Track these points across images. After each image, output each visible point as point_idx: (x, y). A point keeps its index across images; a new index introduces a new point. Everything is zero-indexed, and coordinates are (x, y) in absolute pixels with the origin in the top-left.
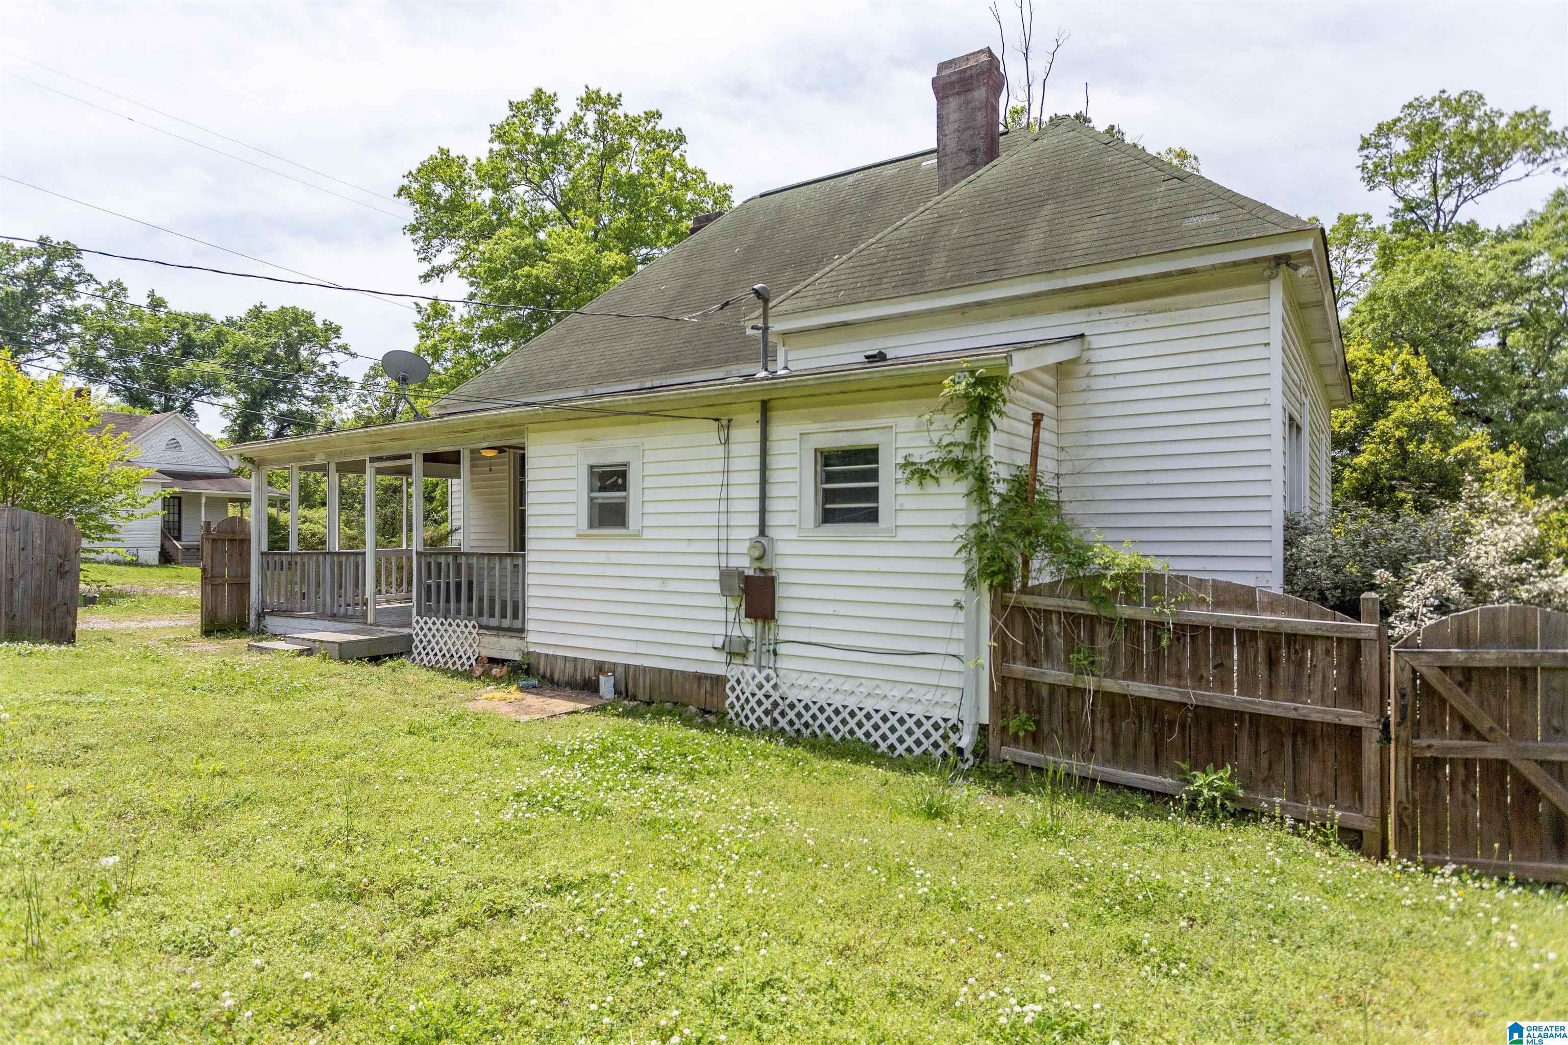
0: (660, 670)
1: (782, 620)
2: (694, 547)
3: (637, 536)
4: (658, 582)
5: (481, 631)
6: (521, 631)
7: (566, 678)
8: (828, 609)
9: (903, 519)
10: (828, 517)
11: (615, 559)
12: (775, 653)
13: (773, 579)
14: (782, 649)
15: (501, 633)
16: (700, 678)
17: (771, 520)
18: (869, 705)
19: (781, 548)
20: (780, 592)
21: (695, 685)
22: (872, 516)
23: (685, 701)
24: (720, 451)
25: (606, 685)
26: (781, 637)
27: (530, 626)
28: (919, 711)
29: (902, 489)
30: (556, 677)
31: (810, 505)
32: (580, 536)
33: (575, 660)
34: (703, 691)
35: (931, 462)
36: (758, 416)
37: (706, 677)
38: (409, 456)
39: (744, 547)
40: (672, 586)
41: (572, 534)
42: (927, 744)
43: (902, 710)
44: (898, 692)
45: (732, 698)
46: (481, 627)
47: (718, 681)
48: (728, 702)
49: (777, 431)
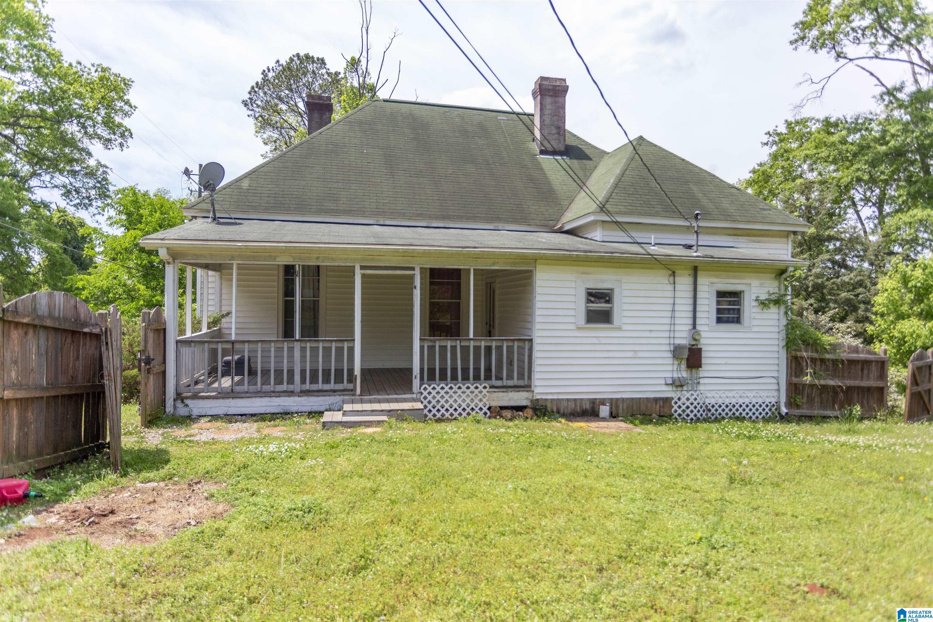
0: (633, 399)
1: (704, 367)
2: (654, 334)
3: (619, 329)
4: (633, 353)
5: (491, 390)
6: (528, 387)
7: (569, 411)
8: (723, 361)
9: (755, 322)
10: (719, 320)
11: (603, 341)
12: (698, 383)
13: (700, 350)
14: (702, 381)
15: (510, 389)
16: (656, 400)
17: (698, 321)
18: (741, 401)
19: (703, 334)
20: (704, 354)
21: (654, 404)
22: (738, 321)
23: (648, 413)
24: (671, 287)
25: (604, 411)
26: (701, 376)
27: (534, 382)
28: (760, 401)
29: (755, 310)
30: (562, 412)
31: (714, 315)
32: (579, 328)
33: (575, 400)
34: (658, 406)
35: (766, 300)
36: (691, 272)
37: (661, 399)
38: (413, 269)
39: (685, 335)
40: (641, 354)
41: (573, 327)
42: (764, 414)
43: (754, 401)
44: (754, 393)
45: (676, 407)
46: (491, 387)
47: (667, 400)
48: (673, 410)
49: (700, 280)
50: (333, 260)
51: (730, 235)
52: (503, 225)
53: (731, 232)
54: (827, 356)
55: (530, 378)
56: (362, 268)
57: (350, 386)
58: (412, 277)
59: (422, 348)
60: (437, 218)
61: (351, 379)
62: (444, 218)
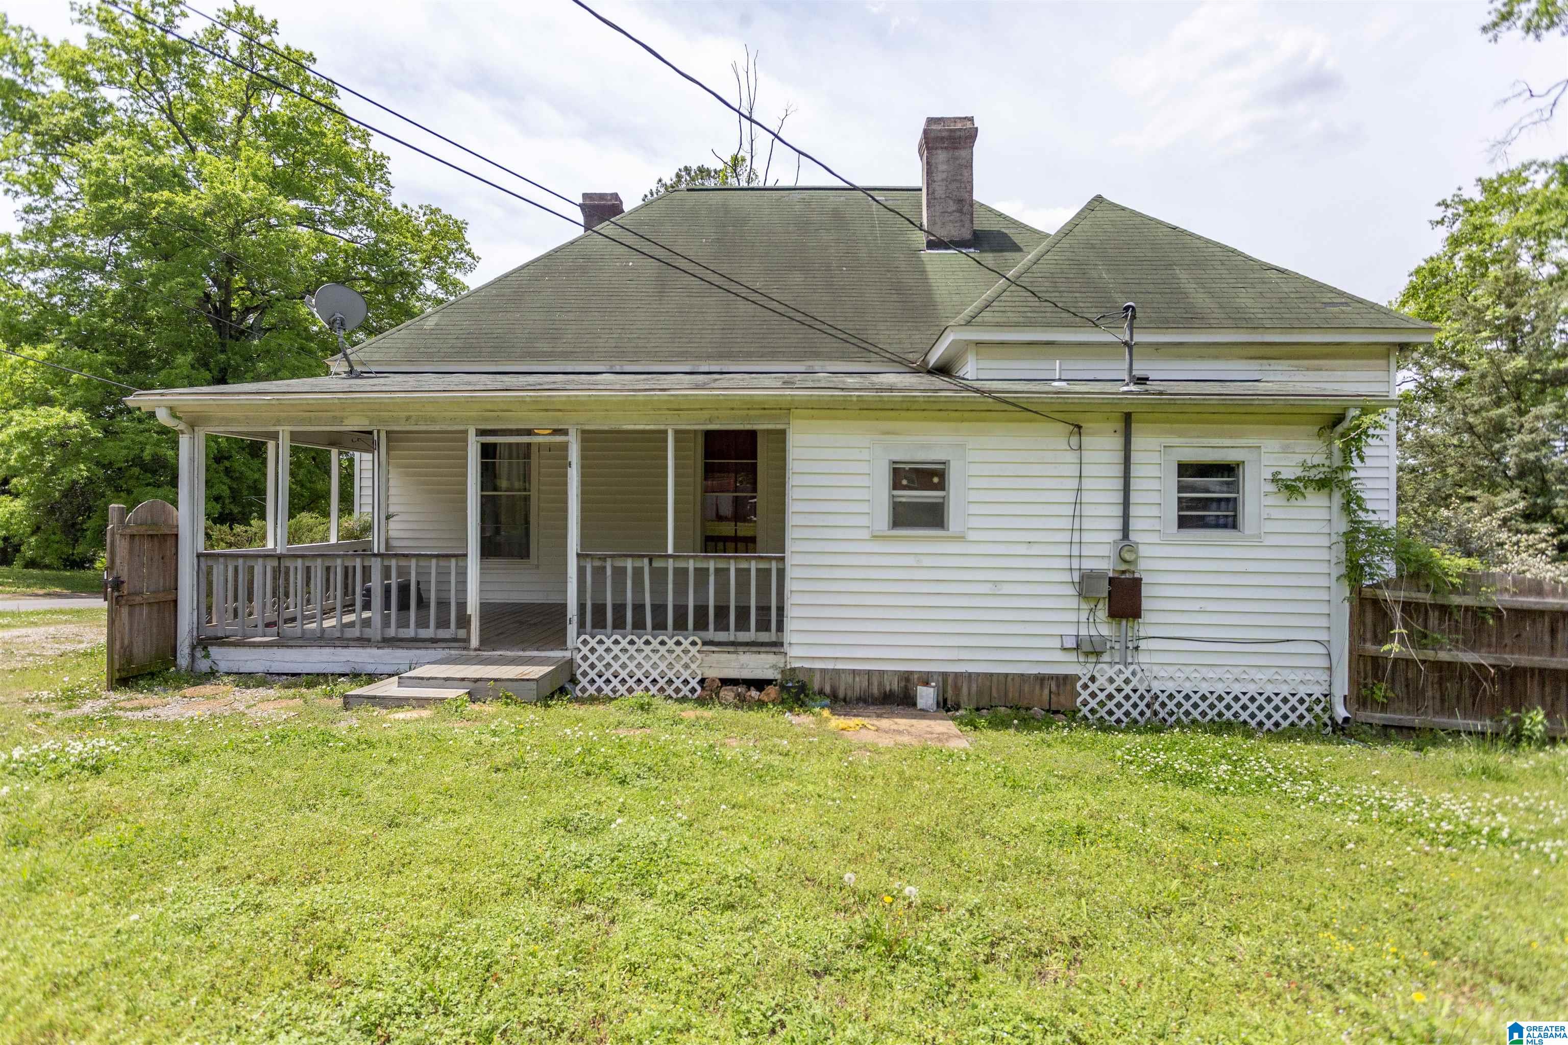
0: (991, 675)
1: (1146, 617)
2: (1035, 550)
3: (961, 538)
4: (990, 585)
5: (706, 648)
6: (777, 645)
7: (857, 693)
8: (1196, 606)
9: (1269, 527)
10: (1184, 523)
11: (927, 562)
12: (1137, 648)
13: (1137, 582)
14: (1143, 644)
15: (741, 649)
16: (1041, 679)
17: (1134, 524)
18: (1237, 689)
19: (1144, 551)
20: (1145, 591)
21: (1037, 687)
22: (1231, 523)
23: (1025, 703)
24: (1072, 457)
25: (926, 696)
26: (1142, 634)
27: (789, 637)
28: (1285, 691)
29: (1269, 501)
30: (841, 694)
31: (1172, 513)
32: (875, 537)
33: (869, 672)
34: (1046, 692)
35: (1298, 479)
36: (1120, 426)
37: (1051, 677)
38: (564, 432)
39: (1105, 551)
40: (1007, 589)
41: (865, 534)
42: (1293, 717)
43: (1269, 690)
44: (1269, 674)
45: (1085, 695)
46: (705, 643)
47: (1066, 681)
48: (1079, 700)
49: (1138, 442)
50: (433, 420)
51: (1251, 358)
52: (820, 363)
53: (1253, 351)
54: (1456, 600)
55: (780, 628)
56: (481, 433)
57: (462, 633)
58: (565, 447)
59: (581, 571)
60: (709, 357)
61: (464, 621)
62: (721, 356)
